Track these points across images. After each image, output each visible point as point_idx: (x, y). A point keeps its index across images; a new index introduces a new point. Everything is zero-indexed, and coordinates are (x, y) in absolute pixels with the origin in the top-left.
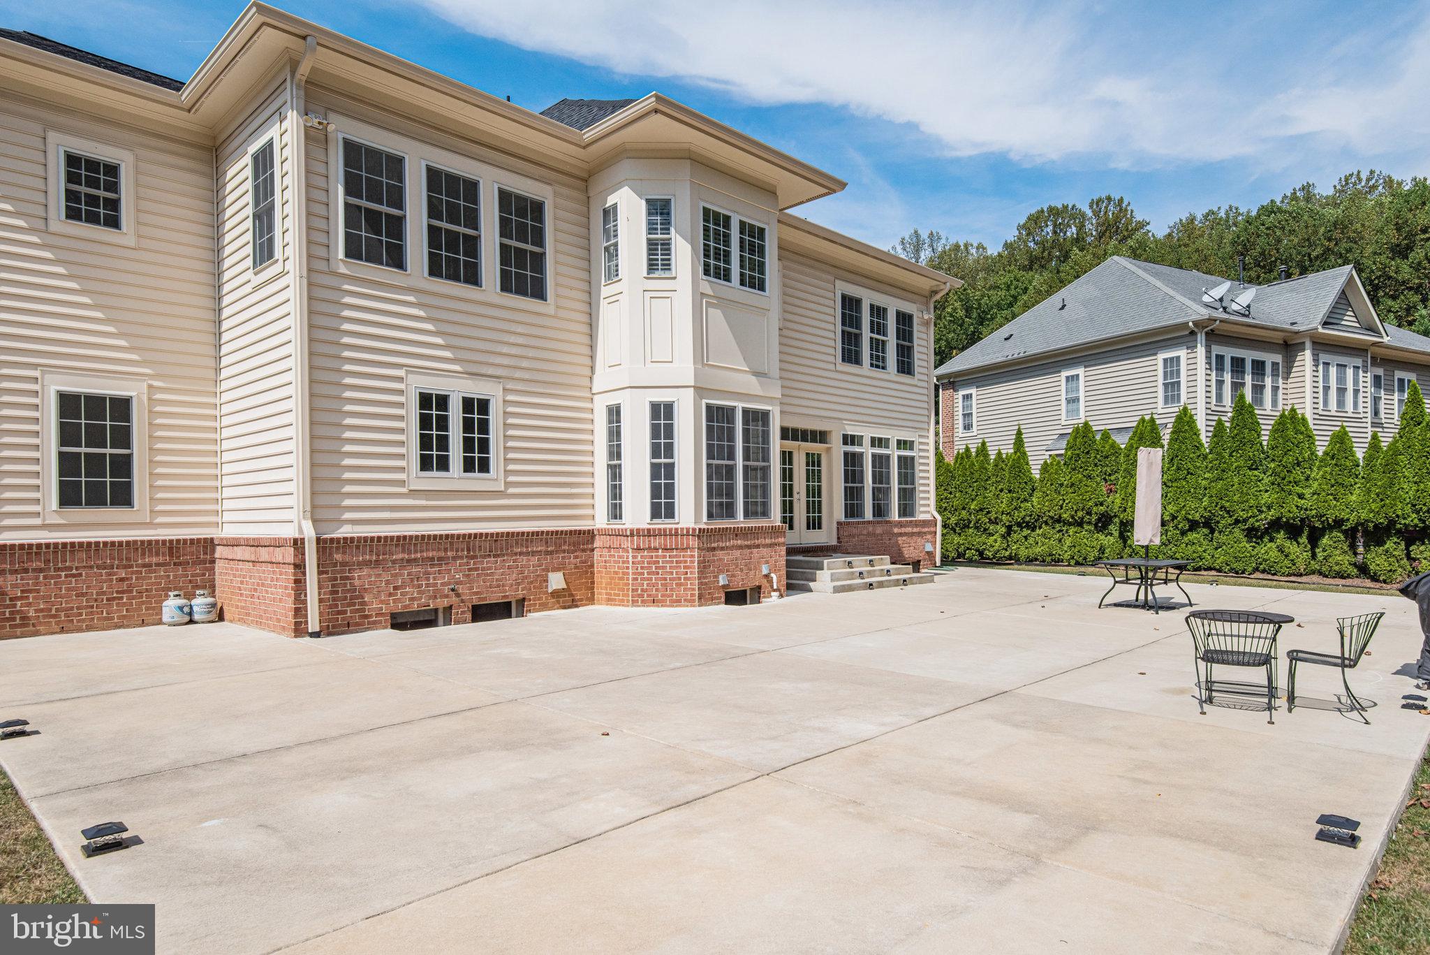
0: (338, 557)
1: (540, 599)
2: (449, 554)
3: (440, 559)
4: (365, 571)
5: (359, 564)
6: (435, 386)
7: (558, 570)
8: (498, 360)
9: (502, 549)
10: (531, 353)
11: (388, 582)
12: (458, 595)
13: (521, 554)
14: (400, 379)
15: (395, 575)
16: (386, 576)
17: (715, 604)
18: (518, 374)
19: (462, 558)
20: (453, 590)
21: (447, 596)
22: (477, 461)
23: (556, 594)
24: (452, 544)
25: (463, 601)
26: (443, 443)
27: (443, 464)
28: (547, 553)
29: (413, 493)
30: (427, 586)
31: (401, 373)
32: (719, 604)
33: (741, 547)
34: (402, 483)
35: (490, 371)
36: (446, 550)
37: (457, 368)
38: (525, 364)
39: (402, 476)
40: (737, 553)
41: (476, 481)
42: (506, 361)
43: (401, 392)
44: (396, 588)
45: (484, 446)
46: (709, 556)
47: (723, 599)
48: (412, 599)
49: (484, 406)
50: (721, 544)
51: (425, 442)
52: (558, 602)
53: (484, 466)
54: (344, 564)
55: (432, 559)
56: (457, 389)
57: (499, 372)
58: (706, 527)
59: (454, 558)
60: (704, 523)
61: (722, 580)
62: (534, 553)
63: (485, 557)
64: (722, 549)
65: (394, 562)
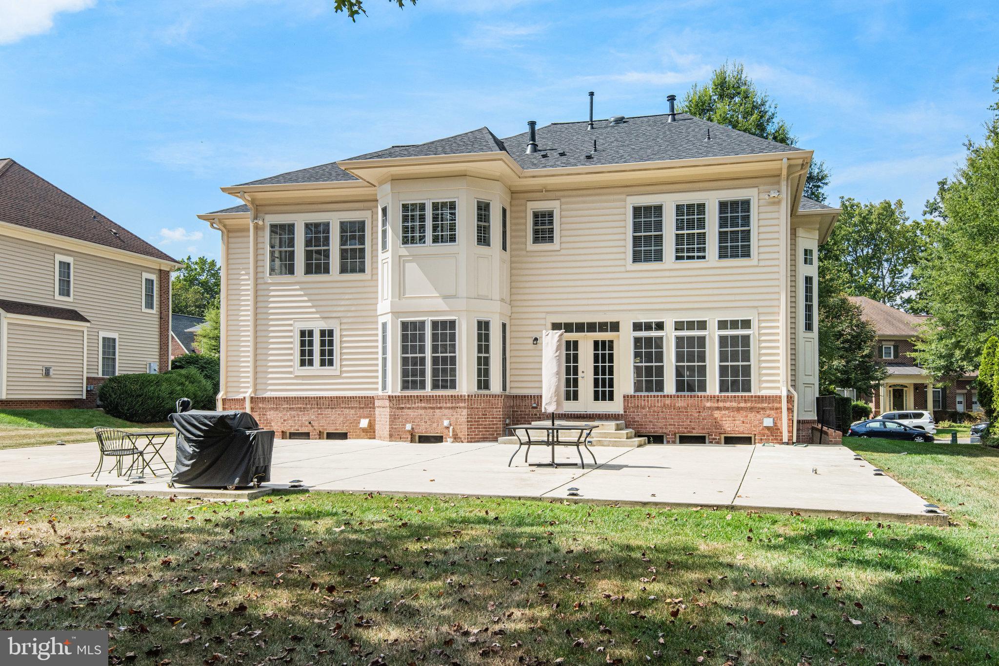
0: (261, 405)
1: (356, 432)
2: (308, 406)
3: (304, 408)
4: (272, 412)
5: (270, 408)
6: (307, 326)
7: (367, 417)
8: (339, 309)
9: (334, 405)
10: (355, 302)
11: (281, 418)
12: (312, 426)
13: (345, 408)
14: (291, 325)
15: (285, 415)
16: (280, 415)
17: (403, 441)
18: (349, 314)
19: (314, 408)
20: (310, 423)
21: (307, 426)
22: (327, 360)
23: (364, 430)
24: (309, 401)
25: (315, 429)
26: (311, 353)
27: (311, 363)
28: (360, 408)
29: (297, 377)
30: (298, 420)
31: (291, 322)
32: (405, 441)
33: (425, 408)
34: (290, 373)
35: (334, 315)
36: (306, 404)
37: (318, 316)
38: (353, 308)
39: (291, 369)
40: (422, 412)
41: (327, 370)
42: (342, 309)
43: (291, 331)
44: (284, 420)
45: (331, 353)
46: (399, 412)
47: (409, 439)
48: (291, 426)
49: (331, 333)
50: (408, 406)
51: (303, 353)
52: (367, 435)
53: (331, 363)
54: (263, 408)
55: (301, 408)
56: (317, 326)
57: (339, 315)
58: (400, 394)
59: (311, 408)
60: (398, 392)
61: (408, 427)
62: (352, 408)
63: (326, 408)
64: (409, 408)
65: (284, 408)
